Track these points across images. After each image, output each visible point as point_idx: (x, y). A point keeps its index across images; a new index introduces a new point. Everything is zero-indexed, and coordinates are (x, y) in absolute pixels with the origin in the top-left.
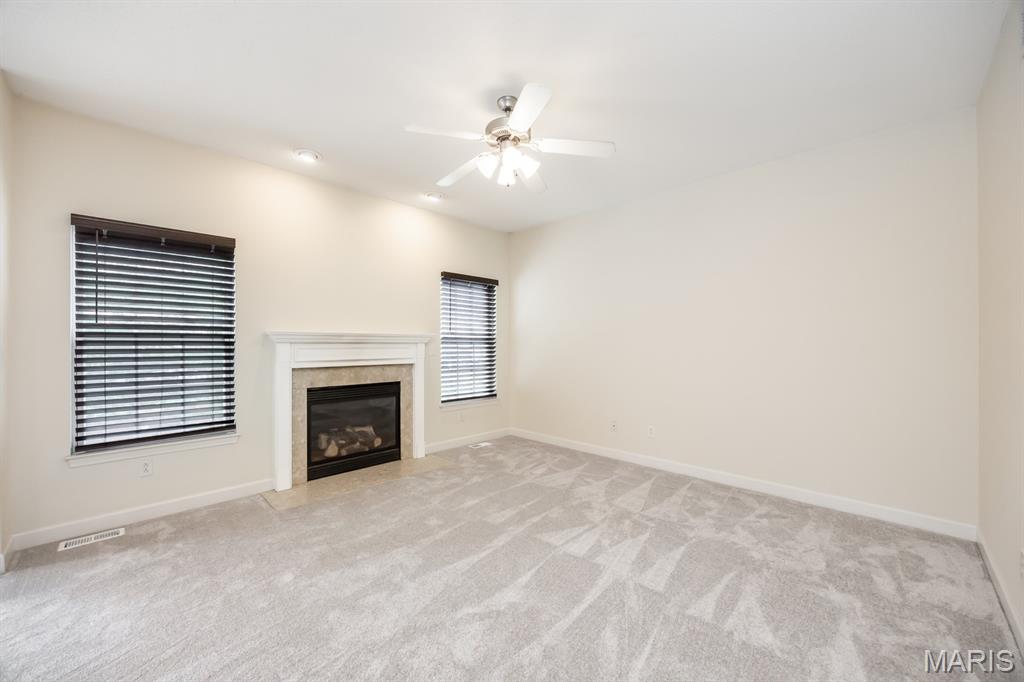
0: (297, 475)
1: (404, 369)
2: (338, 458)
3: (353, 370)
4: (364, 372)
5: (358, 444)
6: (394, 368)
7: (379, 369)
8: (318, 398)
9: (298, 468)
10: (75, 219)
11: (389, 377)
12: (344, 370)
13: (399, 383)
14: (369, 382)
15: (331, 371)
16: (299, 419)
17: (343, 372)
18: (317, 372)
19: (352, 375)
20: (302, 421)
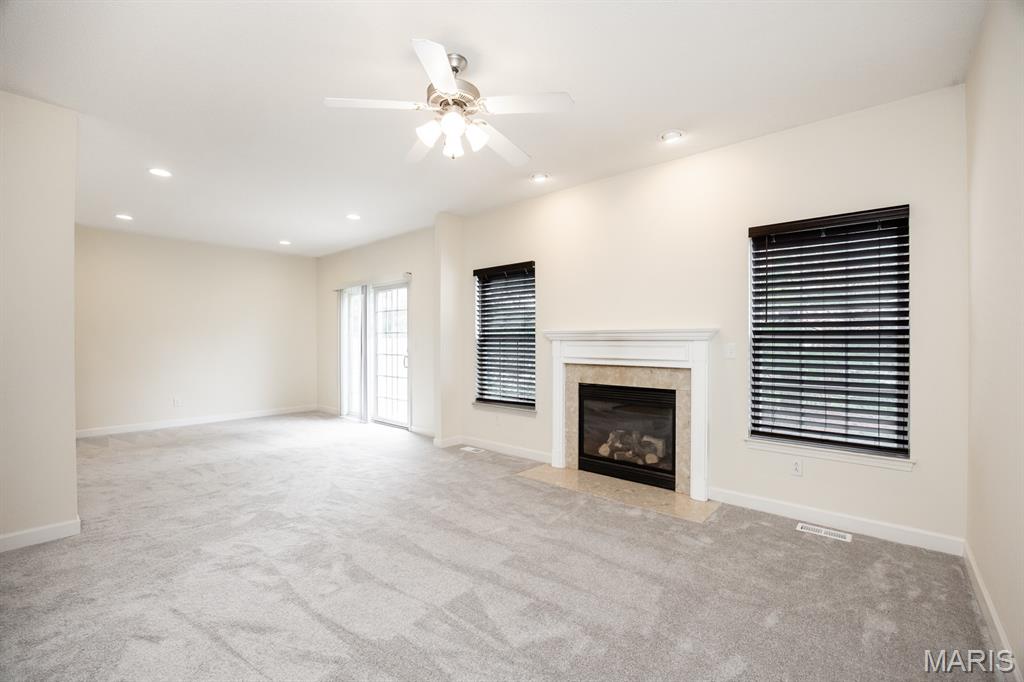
0: (570, 460)
1: (681, 375)
2: (609, 459)
3: (618, 370)
4: (630, 373)
5: (631, 452)
6: (666, 373)
7: (648, 371)
8: (589, 394)
9: (571, 455)
10: (476, 273)
11: (660, 382)
12: (610, 368)
13: (674, 392)
14: (635, 385)
15: (597, 369)
16: (572, 409)
17: (609, 371)
18: (587, 368)
19: (617, 375)
20: (574, 412)
